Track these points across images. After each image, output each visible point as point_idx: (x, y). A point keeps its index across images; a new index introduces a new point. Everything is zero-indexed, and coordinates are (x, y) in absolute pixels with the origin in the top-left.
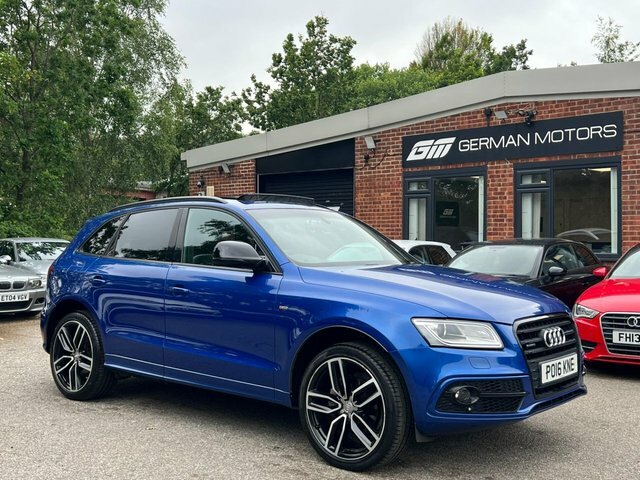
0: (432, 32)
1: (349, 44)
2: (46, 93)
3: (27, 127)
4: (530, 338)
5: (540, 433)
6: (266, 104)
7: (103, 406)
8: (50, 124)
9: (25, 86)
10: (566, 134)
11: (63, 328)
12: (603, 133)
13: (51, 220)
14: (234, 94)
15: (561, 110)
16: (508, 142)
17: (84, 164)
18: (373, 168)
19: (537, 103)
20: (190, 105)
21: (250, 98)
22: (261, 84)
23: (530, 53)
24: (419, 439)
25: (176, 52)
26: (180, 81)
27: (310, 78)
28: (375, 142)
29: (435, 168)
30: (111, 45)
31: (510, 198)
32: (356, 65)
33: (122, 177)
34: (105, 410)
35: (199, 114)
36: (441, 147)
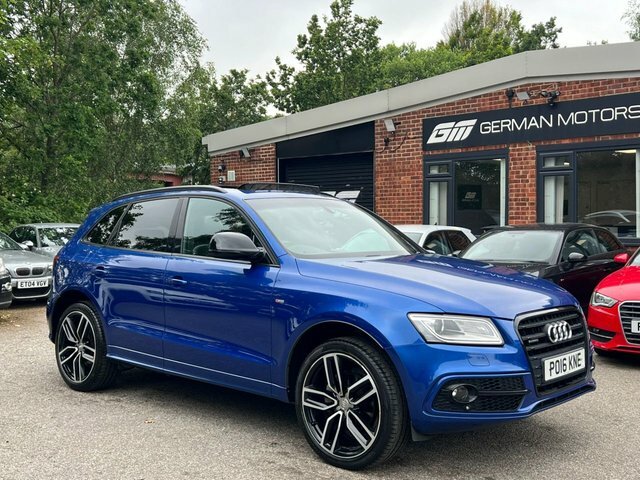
0: (460, 11)
1: (374, 24)
2: (70, 78)
3: (50, 112)
4: (532, 333)
5: (549, 429)
6: (290, 86)
7: (106, 397)
8: (73, 109)
9: (48, 72)
10: (590, 115)
11: (67, 319)
12: (628, 114)
13: (76, 205)
14: (259, 77)
15: (585, 91)
16: (531, 124)
17: (108, 148)
18: (394, 152)
19: (560, 84)
20: (214, 88)
21: (274, 81)
22: (285, 66)
23: (560, 31)
24: (415, 438)
25: (198, 35)
26: (203, 64)
27: (335, 59)
28: (395, 124)
29: (456, 151)
30: (133, 29)
31: (532, 181)
32: (382, 45)
33: (147, 161)
34: (107, 401)
35: (223, 97)
36: (462, 130)
